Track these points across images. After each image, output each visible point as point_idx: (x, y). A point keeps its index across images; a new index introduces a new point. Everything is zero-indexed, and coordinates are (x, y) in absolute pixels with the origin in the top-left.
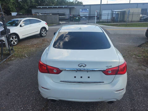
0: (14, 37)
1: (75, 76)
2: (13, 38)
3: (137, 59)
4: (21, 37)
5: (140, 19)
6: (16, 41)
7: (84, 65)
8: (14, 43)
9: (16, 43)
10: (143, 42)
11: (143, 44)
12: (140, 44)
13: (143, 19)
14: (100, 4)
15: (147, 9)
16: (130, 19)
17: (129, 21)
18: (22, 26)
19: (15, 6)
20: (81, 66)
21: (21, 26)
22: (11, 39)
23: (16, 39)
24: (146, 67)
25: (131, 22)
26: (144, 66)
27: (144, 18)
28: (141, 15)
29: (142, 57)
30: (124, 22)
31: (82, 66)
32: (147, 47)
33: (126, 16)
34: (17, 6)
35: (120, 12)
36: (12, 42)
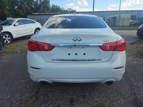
0: (7, 35)
1: (69, 53)
2: (6, 37)
3: (132, 53)
4: (15, 36)
5: (130, 24)
6: (9, 40)
7: (79, 39)
8: (7, 42)
9: (9, 42)
10: (135, 40)
11: (135, 42)
12: (132, 42)
13: (132, 24)
14: (92, 11)
15: (136, 16)
16: (121, 24)
17: (120, 26)
18: (16, 25)
19: (11, 12)
20: (75, 41)
21: (14, 25)
22: (4, 37)
23: (10, 38)
24: (141, 59)
25: (122, 27)
26: (139, 58)
27: (134, 23)
28: (131, 21)
29: (136, 51)
30: (116, 27)
31: (77, 41)
32: (139, 44)
33: (117, 21)
34: (12, 12)
35: (111, 18)
36: (5, 40)
